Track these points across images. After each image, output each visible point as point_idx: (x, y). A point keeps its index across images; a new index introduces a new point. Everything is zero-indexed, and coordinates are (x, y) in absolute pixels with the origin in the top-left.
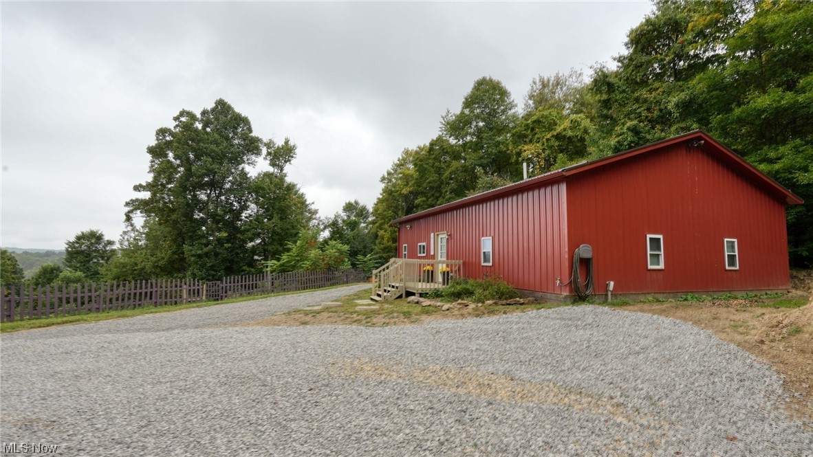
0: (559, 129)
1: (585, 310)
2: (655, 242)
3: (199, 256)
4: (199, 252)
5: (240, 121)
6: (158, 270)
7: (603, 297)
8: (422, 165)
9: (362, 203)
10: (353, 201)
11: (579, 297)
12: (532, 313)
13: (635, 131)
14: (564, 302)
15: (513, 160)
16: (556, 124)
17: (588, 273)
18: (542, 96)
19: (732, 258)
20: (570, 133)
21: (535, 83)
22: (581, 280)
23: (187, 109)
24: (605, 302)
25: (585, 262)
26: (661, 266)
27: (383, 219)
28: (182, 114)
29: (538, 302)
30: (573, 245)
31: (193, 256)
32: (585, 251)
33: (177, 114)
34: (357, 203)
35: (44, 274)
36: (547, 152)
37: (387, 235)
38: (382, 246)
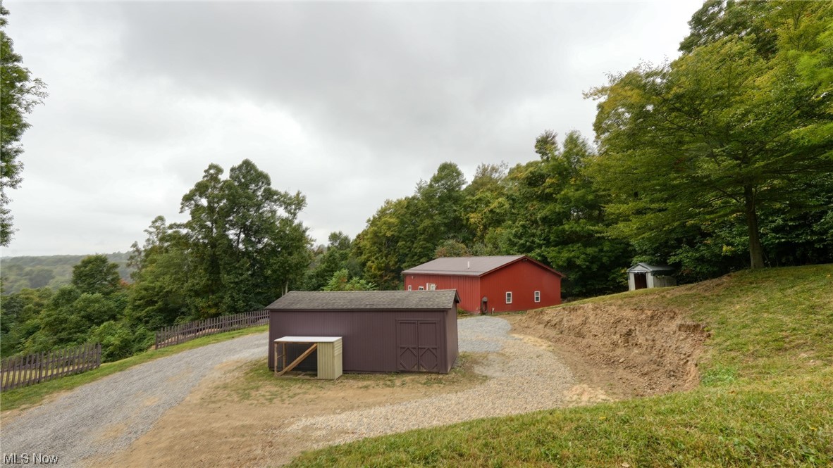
0: (492, 206)
1: (484, 317)
2: (509, 295)
3: (236, 283)
4: (237, 280)
5: (262, 178)
6: (193, 294)
7: (491, 314)
8: (402, 219)
9: (345, 234)
10: (337, 232)
11: (483, 313)
12: (469, 318)
13: (523, 226)
14: (478, 315)
15: (465, 222)
16: (490, 203)
17: (486, 306)
18: (484, 180)
19: (537, 298)
20: (498, 211)
21: (479, 167)
22: (484, 308)
23: (215, 163)
24: (491, 315)
25: (485, 303)
26: (511, 302)
27: (370, 253)
28: (211, 167)
29: (471, 315)
30: (482, 297)
31: (232, 283)
32: (485, 299)
33: (207, 168)
34: (340, 234)
35: (62, 295)
36: (485, 220)
37: (374, 266)
38: (370, 274)
